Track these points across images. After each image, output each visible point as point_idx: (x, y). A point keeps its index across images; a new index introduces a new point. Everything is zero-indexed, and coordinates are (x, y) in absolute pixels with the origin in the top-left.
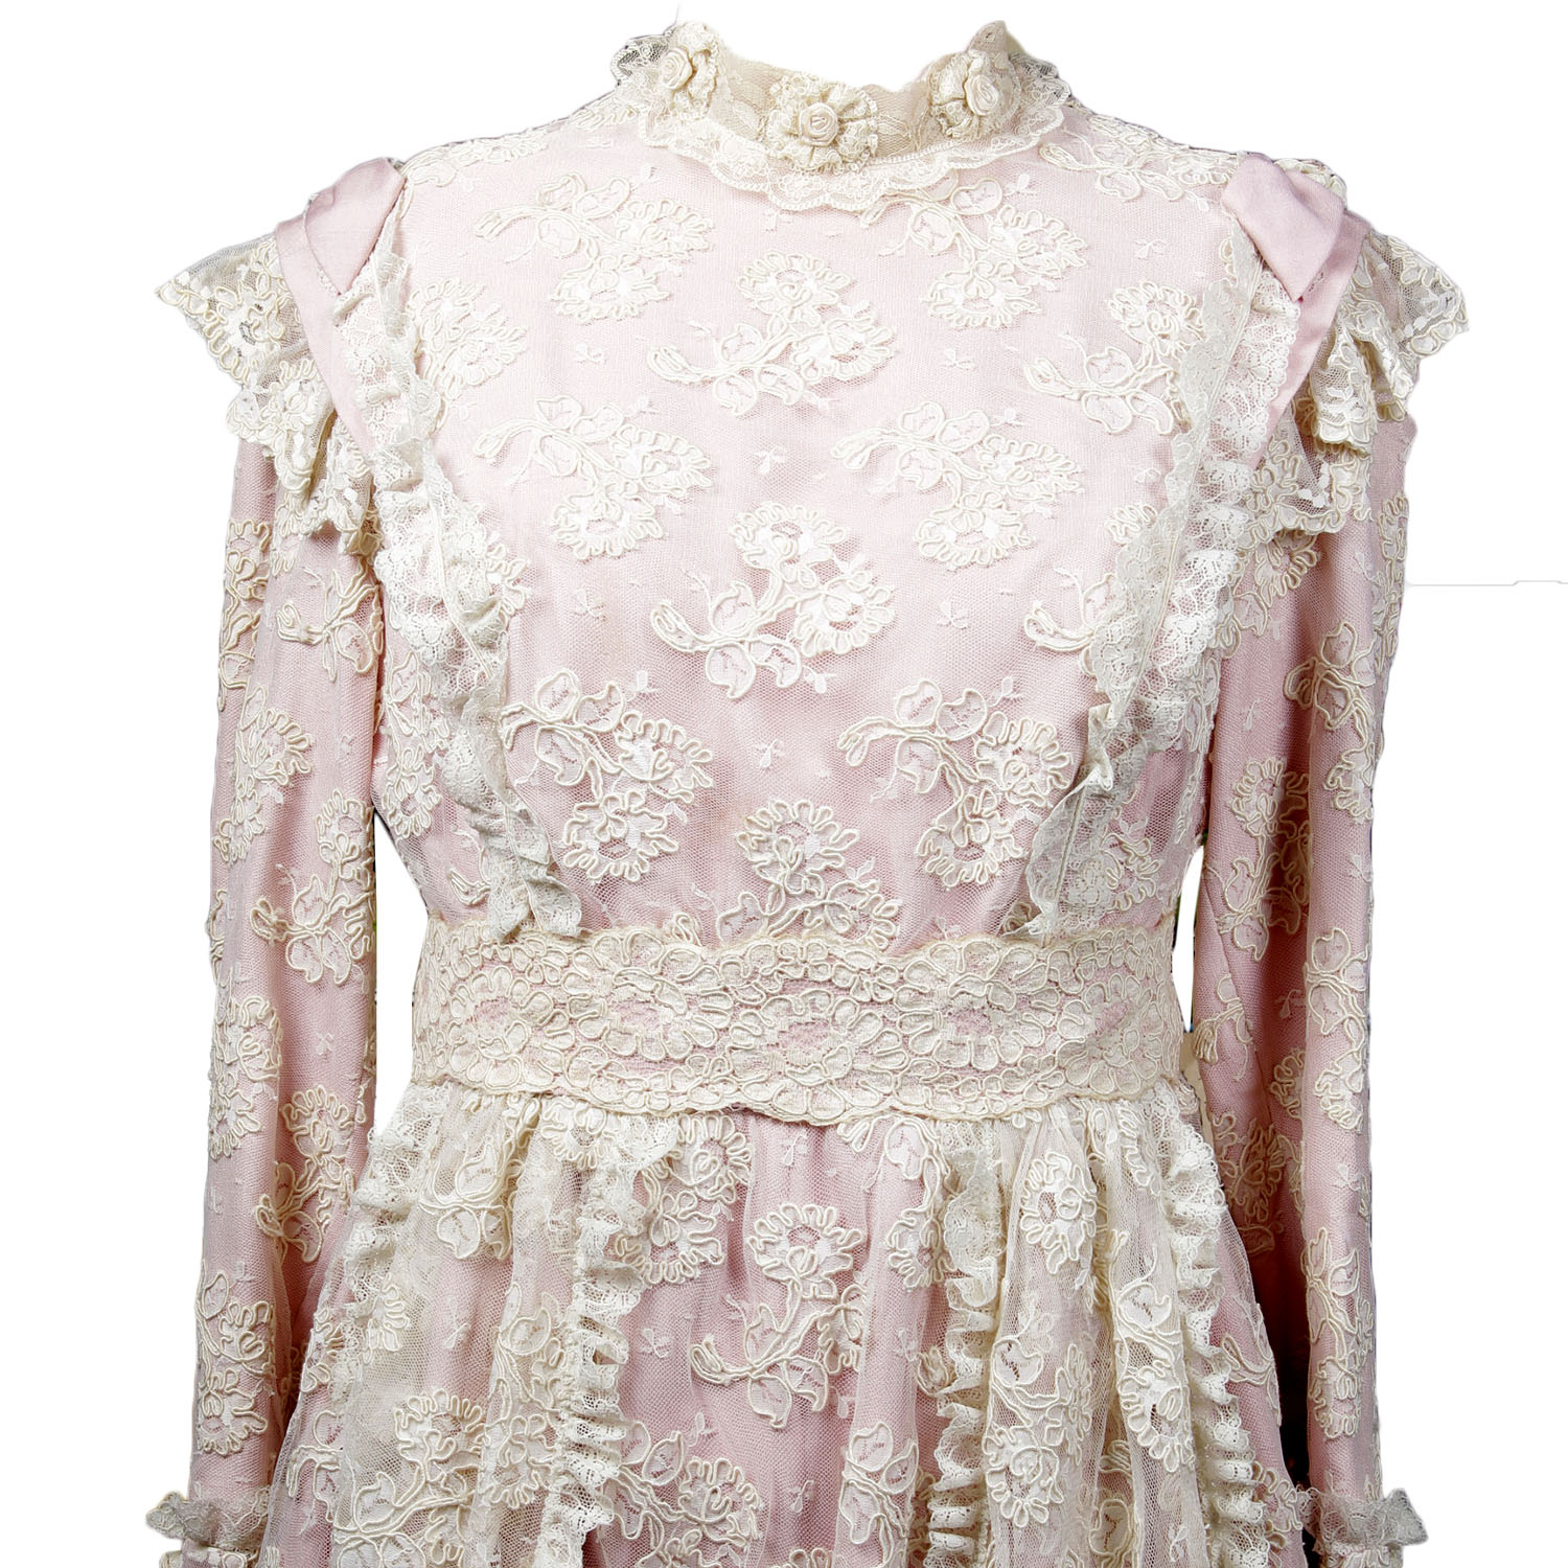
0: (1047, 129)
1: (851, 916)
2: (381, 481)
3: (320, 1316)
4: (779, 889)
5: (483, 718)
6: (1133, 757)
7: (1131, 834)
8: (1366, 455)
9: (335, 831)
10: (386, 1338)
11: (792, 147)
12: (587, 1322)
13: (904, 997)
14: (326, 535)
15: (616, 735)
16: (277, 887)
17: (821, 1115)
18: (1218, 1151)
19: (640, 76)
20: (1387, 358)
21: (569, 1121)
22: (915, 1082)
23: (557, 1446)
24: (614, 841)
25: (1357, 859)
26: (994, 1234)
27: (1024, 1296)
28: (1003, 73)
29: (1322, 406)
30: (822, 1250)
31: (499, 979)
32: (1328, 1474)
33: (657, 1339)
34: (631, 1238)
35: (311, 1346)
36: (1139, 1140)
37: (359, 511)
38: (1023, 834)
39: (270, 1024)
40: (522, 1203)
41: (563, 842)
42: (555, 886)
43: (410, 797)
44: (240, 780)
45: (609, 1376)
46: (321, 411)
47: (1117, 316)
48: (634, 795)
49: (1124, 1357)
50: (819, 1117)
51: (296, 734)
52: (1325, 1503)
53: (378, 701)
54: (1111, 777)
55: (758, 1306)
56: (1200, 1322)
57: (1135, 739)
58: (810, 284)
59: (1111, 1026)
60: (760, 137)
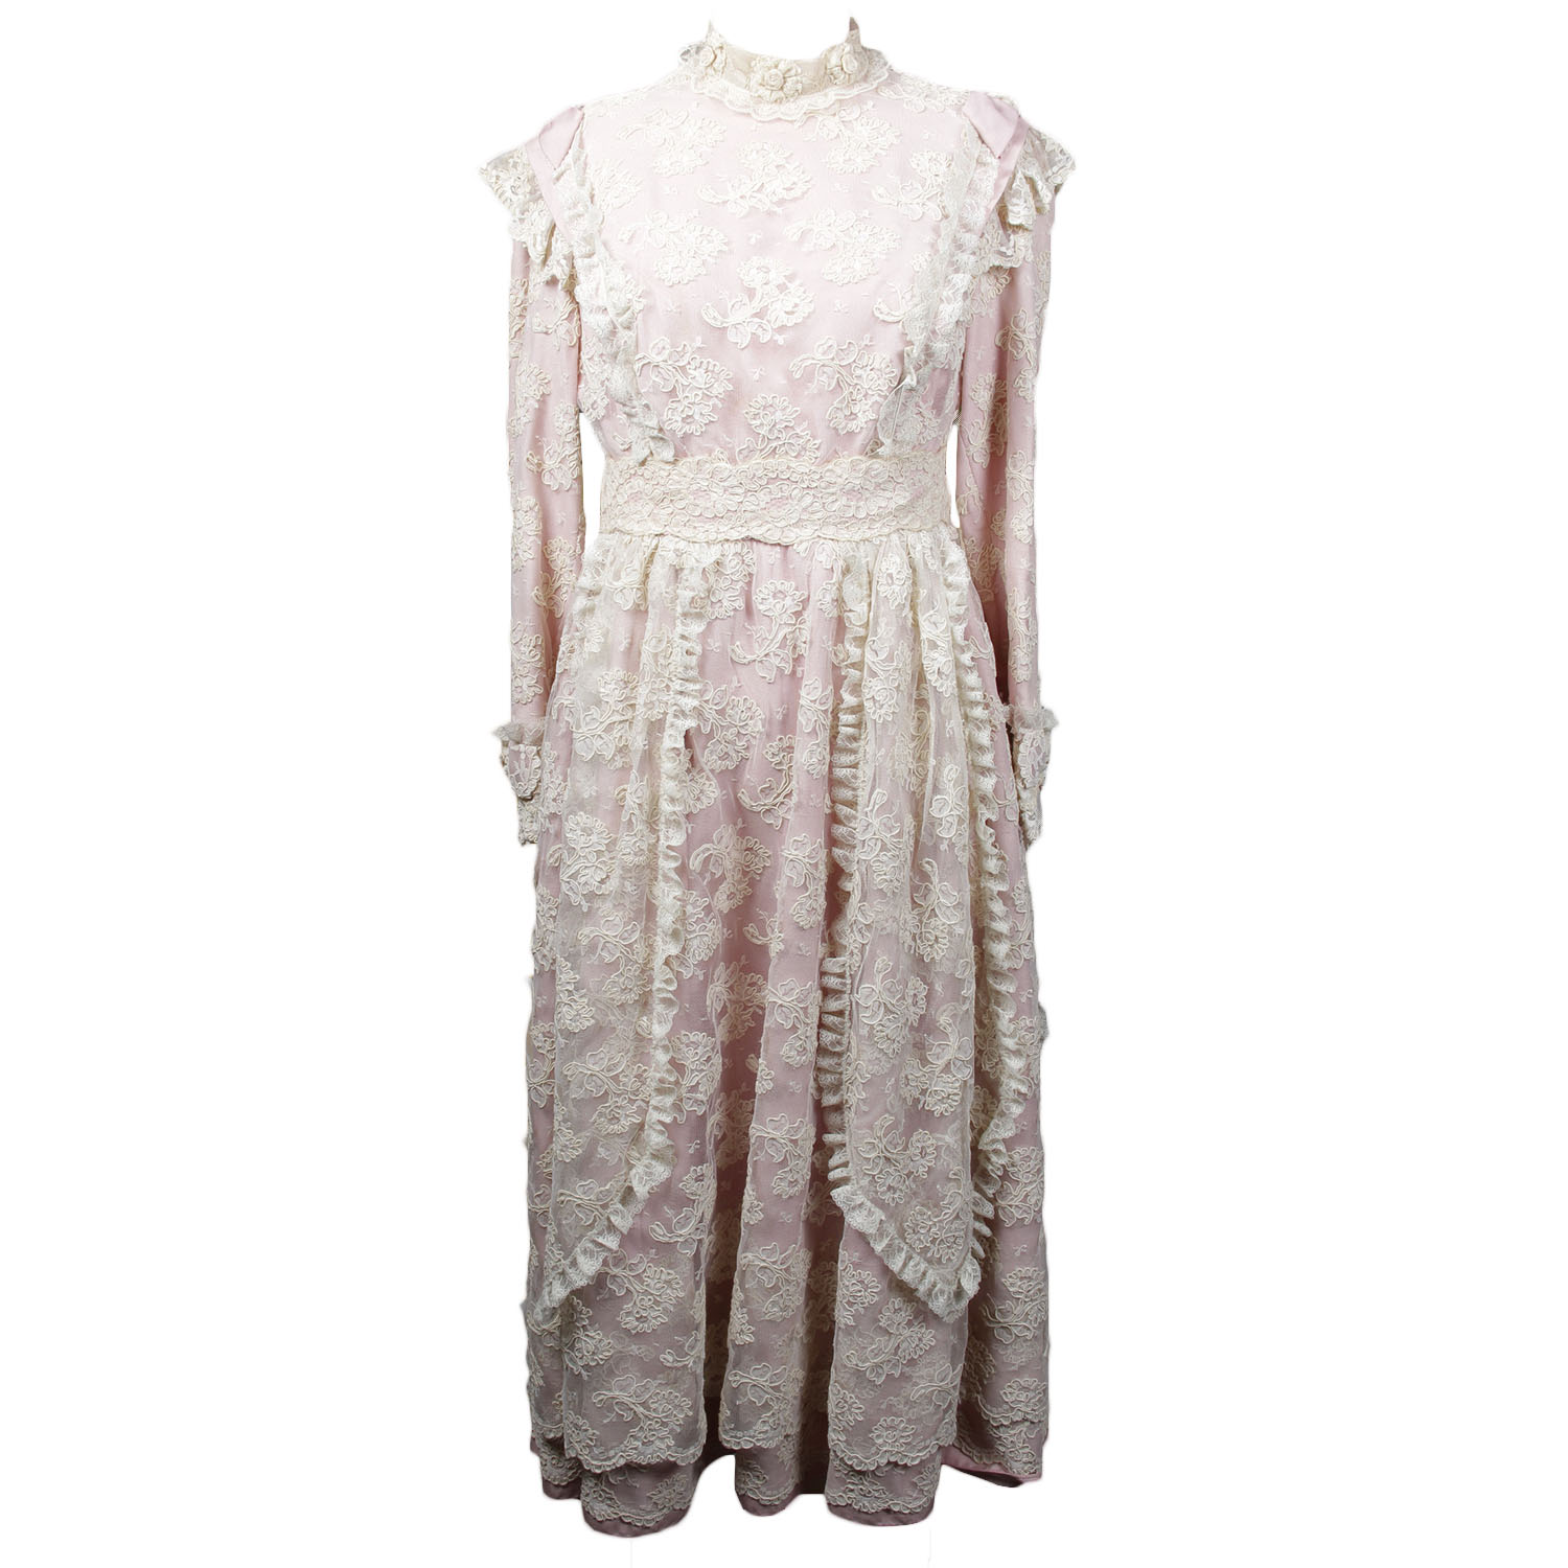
0: (881, 80)
1: (797, 448)
2: (576, 254)
3: (563, 639)
4: (764, 436)
5: (627, 362)
6: (926, 370)
7: (926, 409)
8: (1031, 231)
9: (562, 419)
10: (593, 646)
11: (762, 91)
12: (683, 637)
13: (823, 485)
14: (552, 282)
15: (688, 367)
16: (537, 447)
17: (785, 540)
18: (967, 556)
19: (691, 61)
20: (1040, 185)
21: (672, 547)
22: (828, 524)
23: (671, 693)
24: (688, 417)
25: (1028, 419)
26: (866, 592)
27: (880, 620)
28: (859, 53)
29: (1010, 208)
30: (788, 601)
31: (638, 483)
32: (1017, 698)
33: (715, 644)
34: (701, 598)
35: (560, 652)
36: (931, 549)
37: (567, 270)
38: (876, 407)
39: (536, 509)
40: (651, 584)
41: (665, 418)
42: (662, 439)
43: (595, 402)
44: (519, 398)
45: (693, 661)
46: (548, 225)
47: (915, 166)
48: (696, 395)
49: (925, 647)
50: (784, 541)
51: (542, 376)
52: (1016, 711)
53: (579, 358)
54: (915, 380)
55: (760, 628)
56: (959, 630)
57: (926, 362)
58: (772, 155)
59: (918, 497)
60: (747, 86)
